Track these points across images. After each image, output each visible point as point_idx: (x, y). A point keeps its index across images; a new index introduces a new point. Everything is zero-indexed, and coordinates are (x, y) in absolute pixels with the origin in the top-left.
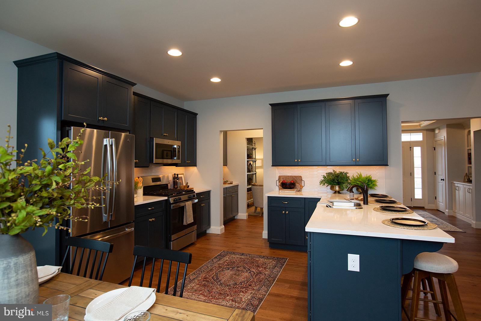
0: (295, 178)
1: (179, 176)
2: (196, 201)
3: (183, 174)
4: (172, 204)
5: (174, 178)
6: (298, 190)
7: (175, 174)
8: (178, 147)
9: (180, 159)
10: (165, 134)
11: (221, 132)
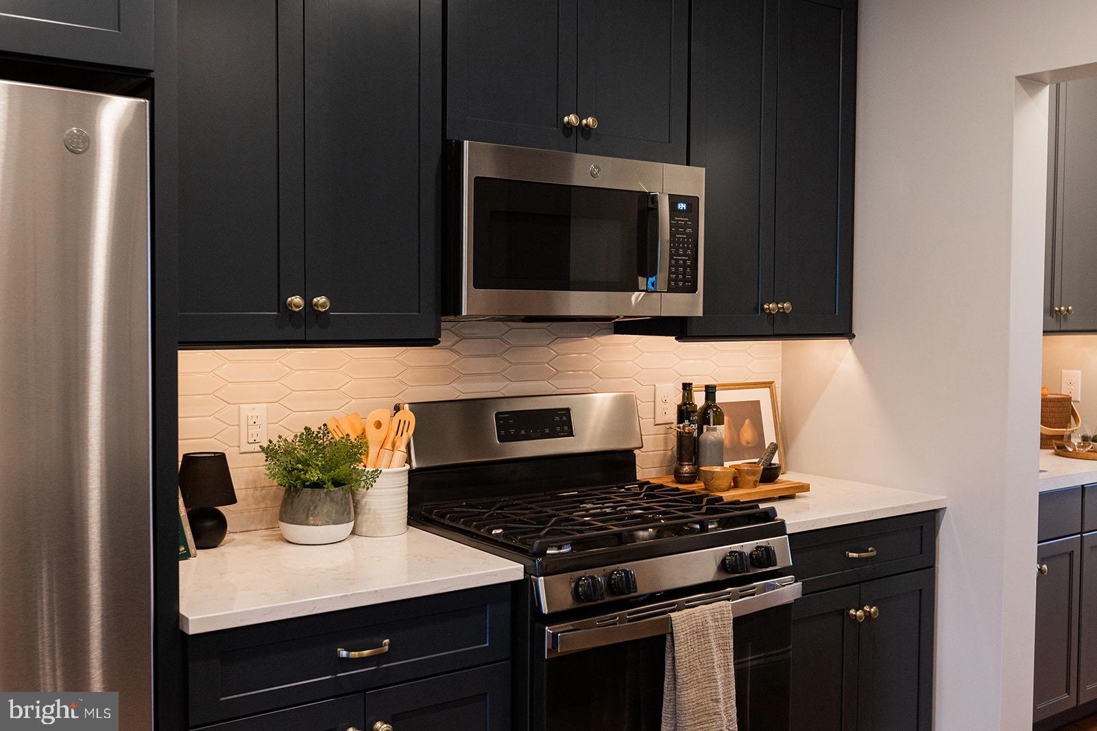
3: (769, 385)
4: (554, 618)
5: (684, 412)
7: (687, 387)
8: (682, 206)
9: (694, 289)
10: (572, 118)
11: (1030, 82)
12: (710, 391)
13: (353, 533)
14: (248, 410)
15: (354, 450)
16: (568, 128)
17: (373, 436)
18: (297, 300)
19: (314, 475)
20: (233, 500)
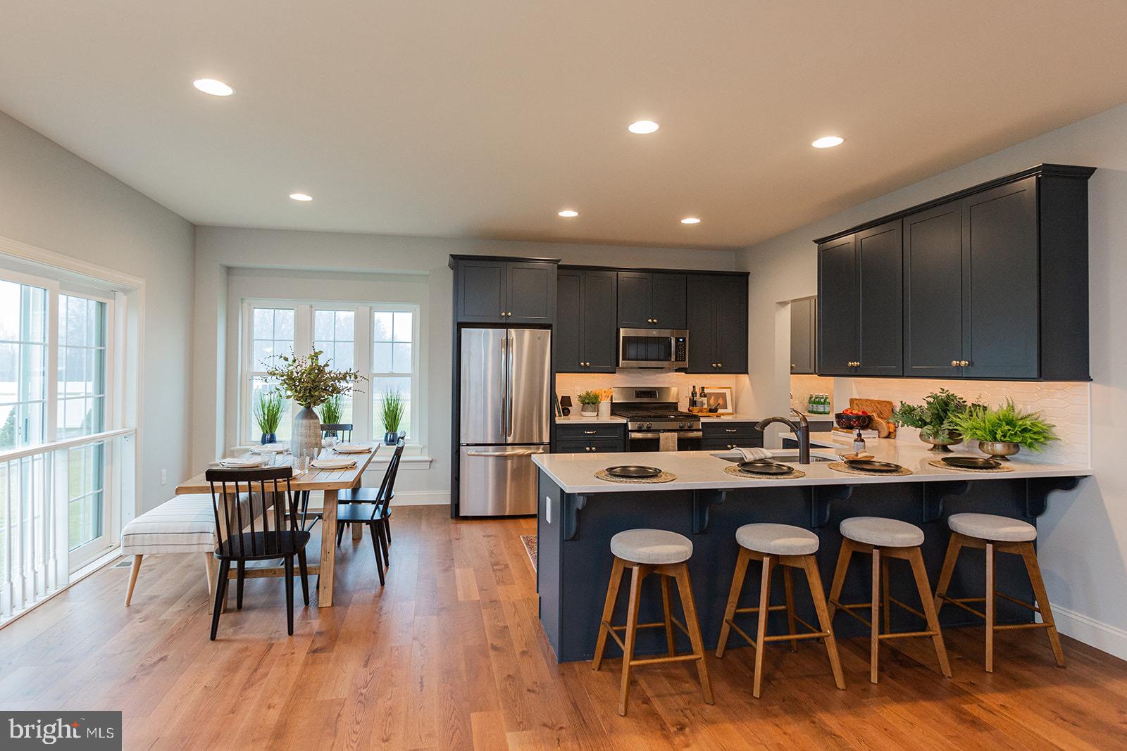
0: (879, 406)
1: (706, 391)
2: (700, 434)
3: (730, 388)
4: (632, 431)
5: (694, 394)
6: (886, 434)
7: (694, 387)
8: (681, 340)
9: (685, 360)
10: (650, 320)
11: (783, 304)
12: (703, 388)
13: (598, 415)
14: (576, 388)
15: (596, 397)
16: (649, 322)
17: (604, 395)
18: (582, 363)
19: (587, 401)
20: (571, 406)
